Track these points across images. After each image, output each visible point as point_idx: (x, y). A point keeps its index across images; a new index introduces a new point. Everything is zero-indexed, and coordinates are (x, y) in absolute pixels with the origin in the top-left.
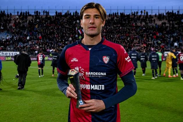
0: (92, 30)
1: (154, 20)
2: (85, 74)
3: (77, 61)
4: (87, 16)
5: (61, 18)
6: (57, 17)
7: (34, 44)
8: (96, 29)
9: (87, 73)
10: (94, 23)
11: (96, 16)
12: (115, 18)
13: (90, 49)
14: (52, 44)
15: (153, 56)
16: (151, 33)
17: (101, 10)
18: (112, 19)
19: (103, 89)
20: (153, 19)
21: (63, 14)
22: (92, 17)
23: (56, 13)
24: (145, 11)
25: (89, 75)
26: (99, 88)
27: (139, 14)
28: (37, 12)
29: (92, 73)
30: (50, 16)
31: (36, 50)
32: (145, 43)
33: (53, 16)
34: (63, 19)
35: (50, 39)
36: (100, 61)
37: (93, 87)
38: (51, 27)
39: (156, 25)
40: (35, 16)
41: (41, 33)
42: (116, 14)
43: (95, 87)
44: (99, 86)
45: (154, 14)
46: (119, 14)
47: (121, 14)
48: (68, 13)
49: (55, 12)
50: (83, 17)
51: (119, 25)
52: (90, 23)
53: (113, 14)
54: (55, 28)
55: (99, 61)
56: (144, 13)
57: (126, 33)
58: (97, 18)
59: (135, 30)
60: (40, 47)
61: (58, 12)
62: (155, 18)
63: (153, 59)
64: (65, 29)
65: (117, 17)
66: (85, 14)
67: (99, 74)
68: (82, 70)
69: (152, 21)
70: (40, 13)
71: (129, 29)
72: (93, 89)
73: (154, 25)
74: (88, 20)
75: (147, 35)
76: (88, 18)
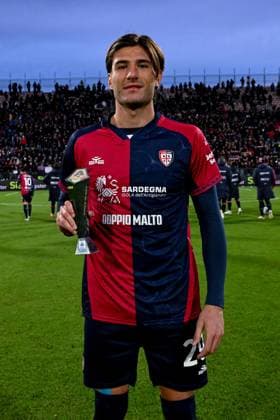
0: (133, 92)
1: (270, 98)
2: (120, 191)
3: (102, 162)
4: (122, 65)
5: (66, 97)
6: (58, 96)
7: (10, 156)
8: (142, 90)
9: (124, 189)
10: (137, 78)
11: (140, 64)
12: (185, 95)
13: (130, 136)
14: (48, 153)
15: (262, 173)
16: (262, 126)
17: (152, 50)
18: (178, 97)
19: (160, 223)
20: (267, 96)
21: (71, 88)
22: (133, 65)
23: (57, 86)
24: (248, 78)
25: (131, 193)
26: (151, 222)
27: (238, 85)
28: (15, 85)
29: (135, 189)
30: (43, 94)
31: (14, 169)
32: (250, 148)
33: (49, 94)
34: (72, 100)
35: (43, 145)
36: (153, 161)
37: (137, 220)
38: (46, 117)
39: (274, 107)
40: (11, 93)
41: (24, 130)
42: (185, 85)
43: (143, 220)
44: (151, 218)
45: (268, 85)
46: (193, 86)
47: (196, 85)
48: (83, 87)
49: (54, 84)
50: (113, 67)
51: (194, 110)
52: (129, 79)
53: (181, 85)
54: (54, 119)
55: (150, 161)
56: (248, 83)
57: (208, 126)
58: (142, 66)
59: (228, 120)
60: (24, 162)
61: (60, 84)
62: (270, 93)
63: (263, 179)
64: (77, 122)
65: (190, 94)
66: (116, 61)
67: (152, 189)
68: (114, 183)
69: (265, 99)
70: (20, 87)
71: (215, 119)
72: (137, 224)
73: (271, 108)
74: (123, 72)
75: (255, 131)
76: (123, 68)
